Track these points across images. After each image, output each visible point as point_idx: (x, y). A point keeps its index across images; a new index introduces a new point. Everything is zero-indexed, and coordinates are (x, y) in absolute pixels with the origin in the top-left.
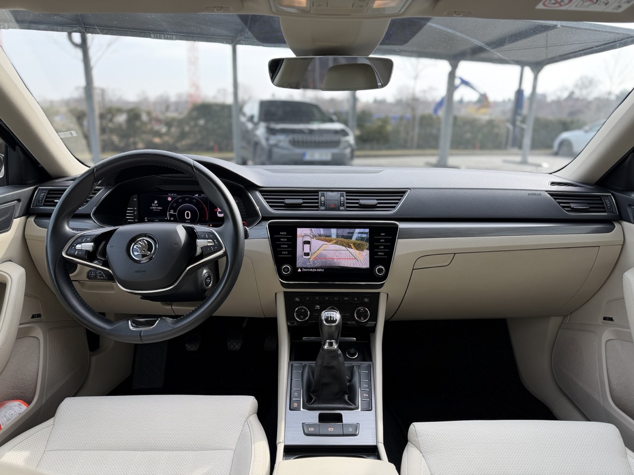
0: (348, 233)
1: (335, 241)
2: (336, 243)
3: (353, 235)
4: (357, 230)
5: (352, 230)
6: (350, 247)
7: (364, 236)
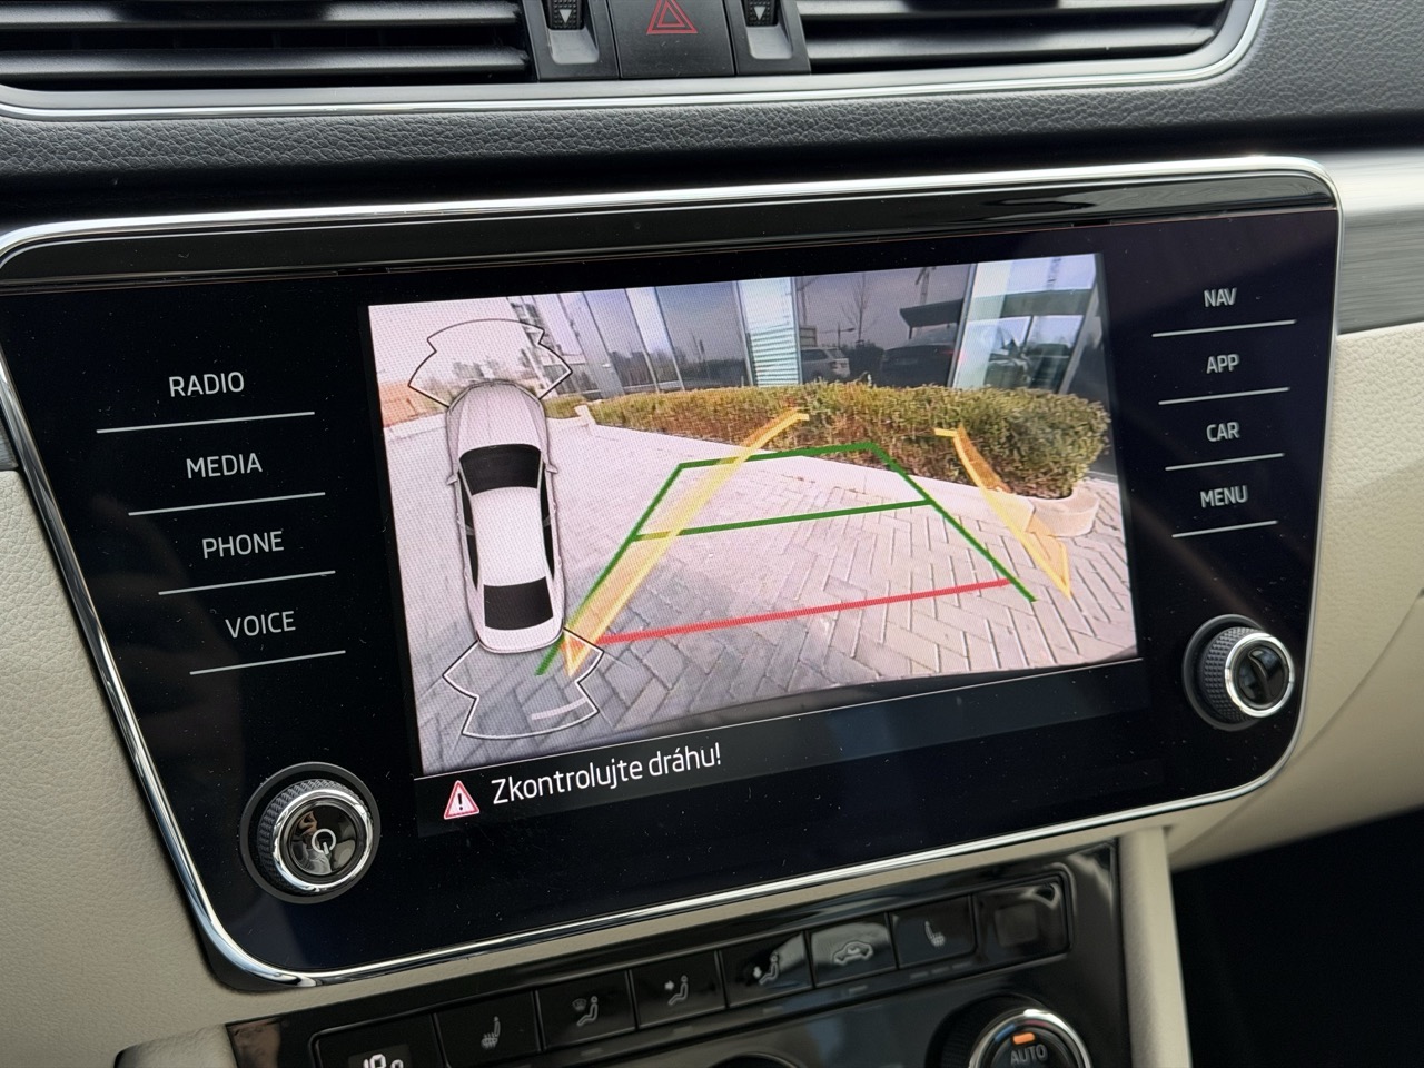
0: (914, 317)
1: (795, 416)
2: (808, 441)
3: (955, 338)
4: (994, 279)
5: (940, 282)
6: (941, 463)
7: (1059, 329)
